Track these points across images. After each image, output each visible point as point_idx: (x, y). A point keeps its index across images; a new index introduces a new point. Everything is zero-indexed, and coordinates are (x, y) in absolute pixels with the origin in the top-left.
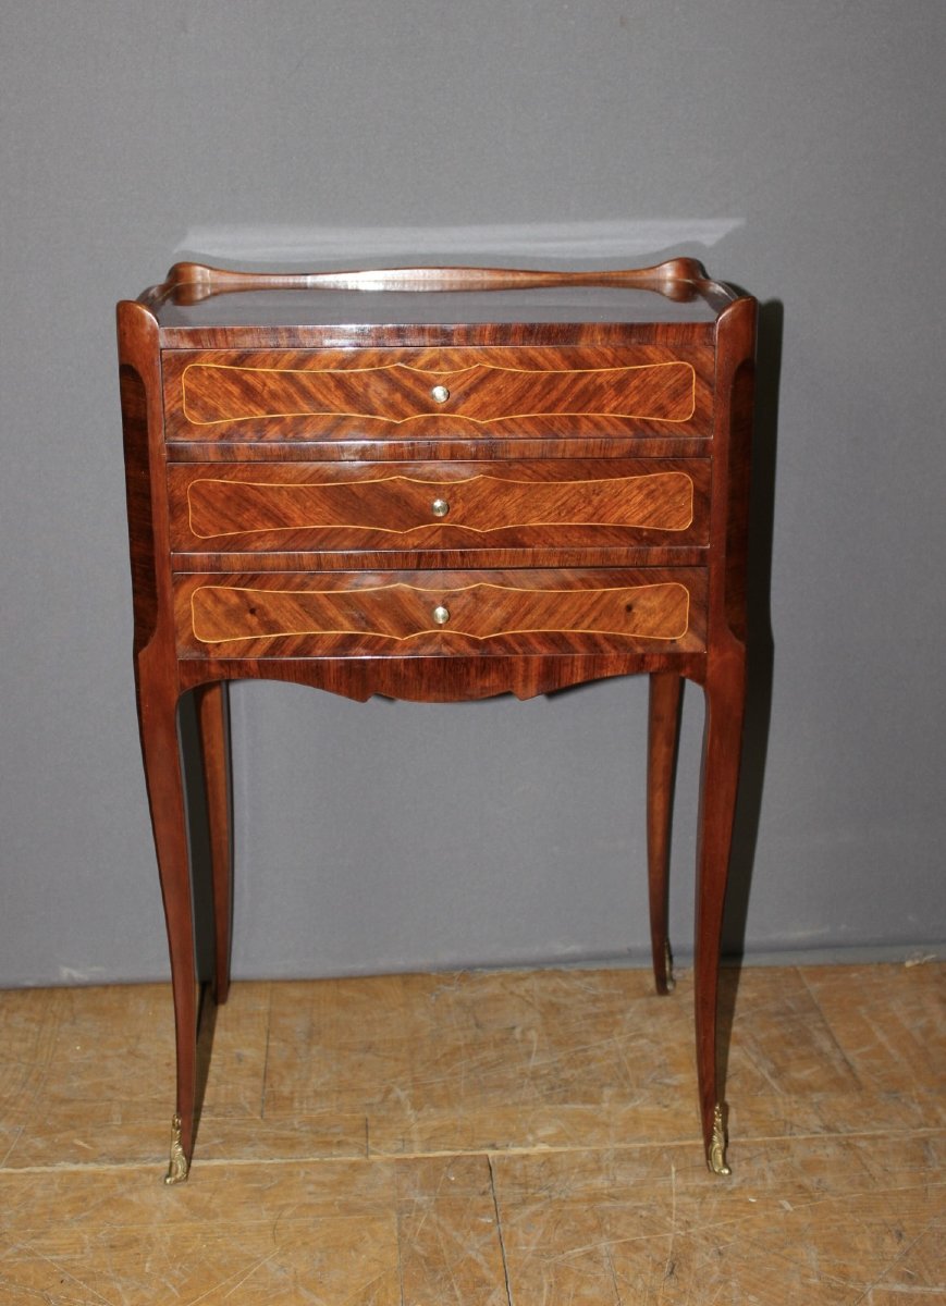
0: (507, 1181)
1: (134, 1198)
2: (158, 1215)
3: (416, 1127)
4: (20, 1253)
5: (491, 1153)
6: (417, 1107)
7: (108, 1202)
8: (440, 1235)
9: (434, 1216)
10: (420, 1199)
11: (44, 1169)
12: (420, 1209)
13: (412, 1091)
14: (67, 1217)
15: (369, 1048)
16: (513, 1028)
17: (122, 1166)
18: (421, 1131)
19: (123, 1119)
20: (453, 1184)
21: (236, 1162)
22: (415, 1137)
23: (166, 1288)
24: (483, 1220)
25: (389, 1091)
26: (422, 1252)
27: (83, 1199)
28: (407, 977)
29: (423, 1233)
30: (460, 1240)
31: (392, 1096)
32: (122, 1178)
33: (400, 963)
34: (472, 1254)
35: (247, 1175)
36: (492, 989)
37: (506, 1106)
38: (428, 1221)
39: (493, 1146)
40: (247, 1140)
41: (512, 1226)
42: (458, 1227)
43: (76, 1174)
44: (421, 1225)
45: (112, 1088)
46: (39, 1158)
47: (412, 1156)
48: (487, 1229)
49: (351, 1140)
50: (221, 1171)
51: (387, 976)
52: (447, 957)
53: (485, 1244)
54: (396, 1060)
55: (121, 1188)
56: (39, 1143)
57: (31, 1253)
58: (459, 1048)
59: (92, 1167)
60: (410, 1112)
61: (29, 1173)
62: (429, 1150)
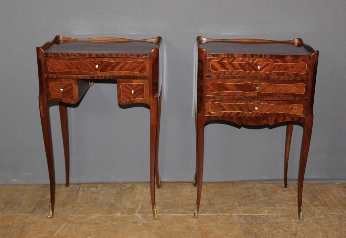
0: (260, 219)
1: (188, 220)
2: (193, 223)
3: (240, 210)
4: (168, 229)
5: (256, 215)
6: (240, 206)
7: (183, 221)
8: (249, 228)
9: (247, 225)
10: (244, 222)
11: (168, 215)
12: (244, 224)
13: (238, 203)
14: (176, 223)
15: (228, 195)
16: (256, 193)
17: (184, 215)
18: (241, 210)
19: (182, 207)
20: (249, 220)
21: (206, 215)
22: (240, 211)
23: (198, 235)
24: (257, 226)
25: (233, 203)
26: (246, 231)
27: (178, 220)
28: (233, 182)
29: (245, 228)
30: (253, 229)
31: (234, 204)
32: (185, 217)
33: (231, 180)
34: (255, 231)
35: (209, 217)
36: (250, 185)
37: (257, 207)
38: (246, 226)
39: (256, 214)
40: (207, 211)
41: (262, 227)
42: (252, 227)
43: (175, 216)
44: (245, 226)
45: (178, 201)
46: (167, 213)
47: (240, 215)
48: (257, 227)
49: (228, 211)
50: (204, 216)
51: (228, 182)
52: (241, 179)
53: (258, 230)
54: (234, 198)
55: (185, 219)
56: (166, 210)
57: (170, 229)
58: (246, 196)
59: (178, 215)
60: (238, 207)
61: (166, 216)
62: (244, 214)
